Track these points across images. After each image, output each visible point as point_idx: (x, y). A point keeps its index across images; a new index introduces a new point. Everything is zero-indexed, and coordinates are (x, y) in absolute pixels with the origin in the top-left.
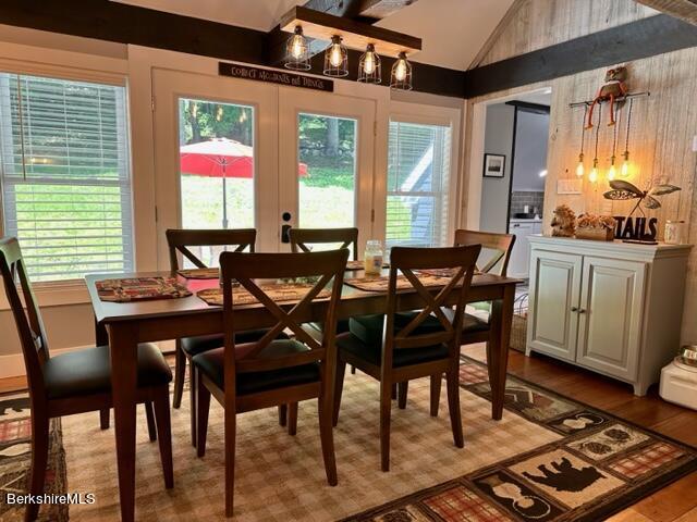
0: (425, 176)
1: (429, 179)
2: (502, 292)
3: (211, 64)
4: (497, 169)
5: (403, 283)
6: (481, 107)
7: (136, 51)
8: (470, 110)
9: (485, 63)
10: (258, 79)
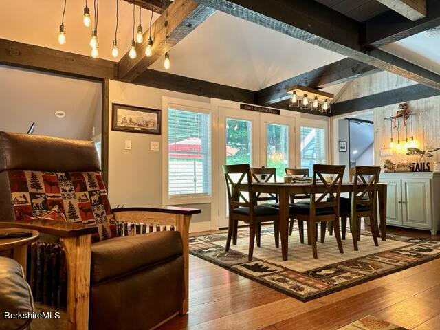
3: (237, 104)
4: (344, 148)
6: (336, 120)
9: (338, 102)
10: (254, 110)
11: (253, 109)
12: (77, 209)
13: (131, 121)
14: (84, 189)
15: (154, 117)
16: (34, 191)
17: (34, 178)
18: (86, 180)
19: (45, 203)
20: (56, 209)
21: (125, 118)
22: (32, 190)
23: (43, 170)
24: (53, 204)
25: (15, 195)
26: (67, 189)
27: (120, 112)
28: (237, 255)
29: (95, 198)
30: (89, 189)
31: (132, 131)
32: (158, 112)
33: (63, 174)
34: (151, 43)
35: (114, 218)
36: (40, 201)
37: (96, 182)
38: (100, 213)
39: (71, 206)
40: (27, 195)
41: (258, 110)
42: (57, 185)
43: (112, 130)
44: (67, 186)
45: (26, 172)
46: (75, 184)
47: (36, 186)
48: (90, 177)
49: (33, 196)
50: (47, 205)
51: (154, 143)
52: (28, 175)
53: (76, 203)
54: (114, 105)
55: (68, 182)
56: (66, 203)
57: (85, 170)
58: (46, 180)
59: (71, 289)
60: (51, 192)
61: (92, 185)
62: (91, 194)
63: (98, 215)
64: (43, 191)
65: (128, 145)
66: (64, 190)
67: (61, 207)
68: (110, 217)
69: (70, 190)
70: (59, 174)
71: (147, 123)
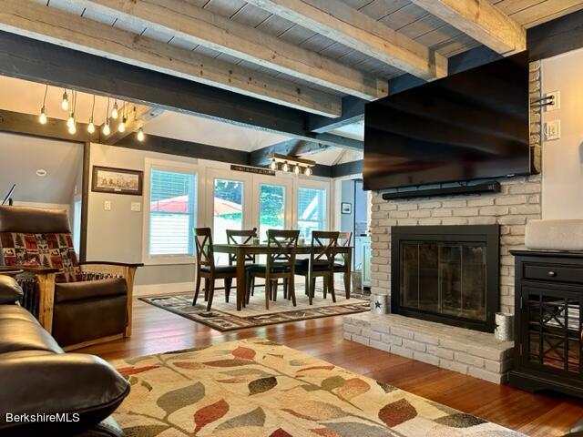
0: (314, 212)
1: (316, 214)
2: (347, 251)
3: (228, 165)
4: (348, 210)
5: (316, 243)
6: (339, 181)
7: (201, 161)
8: (334, 183)
9: (340, 163)
11: (245, 170)
12: (50, 261)
13: (111, 182)
14: (56, 246)
15: (136, 177)
16: (18, 247)
17: (18, 238)
18: (58, 240)
19: (26, 256)
20: (34, 260)
21: (105, 180)
22: (16, 247)
23: (24, 232)
24: (32, 257)
25: (5, 250)
26: (43, 246)
27: (100, 174)
28: (201, 307)
29: (64, 253)
30: (61, 247)
31: (112, 192)
32: (140, 173)
33: (40, 235)
34: (125, 120)
35: (80, 269)
36: (22, 254)
37: (66, 242)
38: (68, 265)
39: (45, 259)
40: (13, 250)
41: (250, 170)
42: (35, 243)
43: (92, 191)
44: (43, 244)
45: (13, 234)
46: (49, 243)
47: (20, 243)
48: (61, 238)
49: (17, 251)
50: (27, 258)
51: (134, 204)
52: (14, 236)
53: (49, 257)
54: (95, 167)
55: (44, 241)
56: (42, 257)
57: (57, 233)
58: (27, 240)
59: (41, 305)
60: (31, 248)
61: (63, 243)
62: (62, 250)
63: (66, 266)
64: (25, 247)
65: (108, 205)
66: (41, 247)
67: (38, 259)
68: (76, 268)
69: (45, 247)
70: (37, 235)
71: (127, 185)
